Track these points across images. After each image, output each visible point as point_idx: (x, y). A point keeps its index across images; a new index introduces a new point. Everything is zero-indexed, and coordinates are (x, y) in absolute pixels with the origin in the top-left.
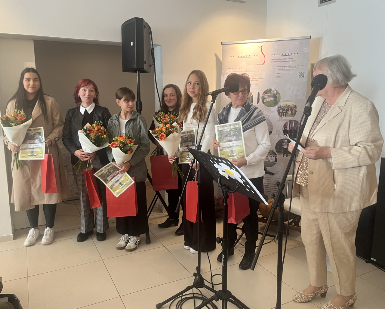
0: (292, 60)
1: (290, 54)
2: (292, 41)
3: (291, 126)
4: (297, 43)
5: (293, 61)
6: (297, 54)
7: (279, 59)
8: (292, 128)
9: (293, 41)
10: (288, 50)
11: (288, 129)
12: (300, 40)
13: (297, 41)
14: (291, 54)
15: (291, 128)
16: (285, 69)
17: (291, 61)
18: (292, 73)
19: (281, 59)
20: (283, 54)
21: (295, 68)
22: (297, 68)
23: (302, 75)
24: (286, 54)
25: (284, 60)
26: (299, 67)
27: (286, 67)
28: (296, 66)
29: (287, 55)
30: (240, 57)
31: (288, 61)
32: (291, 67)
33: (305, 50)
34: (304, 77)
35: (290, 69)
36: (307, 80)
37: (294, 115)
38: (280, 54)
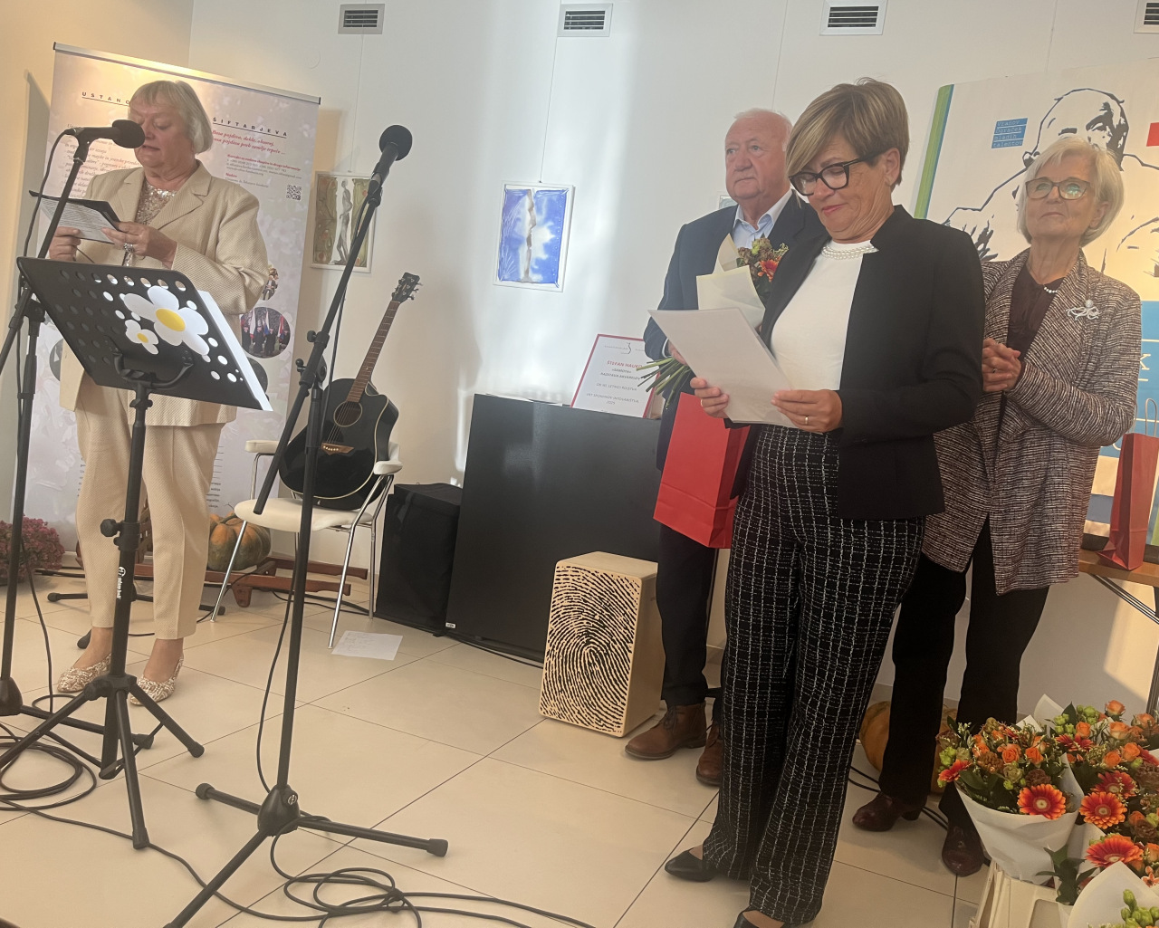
0: (268, 146)
1: (265, 130)
2: (271, 97)
3: (259, 324)
4: (286, 105)
5: (272, 151)
6: (285, 134)
7: (233, 136)
8: (263, 329)
9: (276, 100)
10: (260, 119)
11: (252, 332)
12: (294, 101)
13: (284, 99)
14: (269, 131)
15: (259, 329)
16: (251, 166)
17: (269, 150)
18: (268, 182)
19: (240, 138)
20: (245, 126)
22: (284, 173)
23: (294, 194)
24: (253, 127)
25: (247, 142)
26: (289, 171)
27: (252, 162)
28: (279, 166)
29: (257, 129)
30: (114, 100)
31: (258, 148)
32: (267, 165)
33: (305, 130)
34: (299, 199)
35: (264, 169)
36: (306, 207)
37: (271, 295)
38: (237, 124)
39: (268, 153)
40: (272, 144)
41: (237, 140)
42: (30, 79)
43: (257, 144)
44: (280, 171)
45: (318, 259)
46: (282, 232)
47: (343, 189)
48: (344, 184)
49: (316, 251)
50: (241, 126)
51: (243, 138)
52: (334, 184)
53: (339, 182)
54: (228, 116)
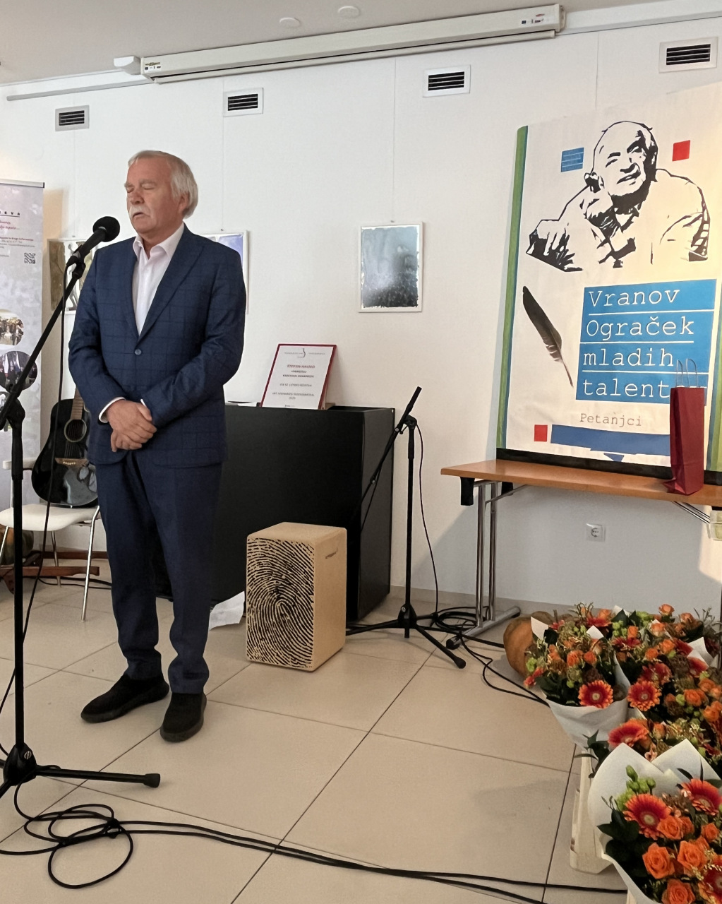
0: (6, 225)
1: (3, 213)
2: (5, 187)
3: (11, 365)
4: (17, 192)
5: (10, 228)
6: (19, 214)
8: (14, 368)
9: (9, 188)
11: (6, 371)
14: (6, 213)
15: (12, 369)
18: (9, 252)
21: (16, 243)
22: (21, 244)
23: (30, 259)
26: (25, 242)
28: (17, 239)
32: (6, 240)
33: (34, 209)
35: (4, 243)
36: (41, 269)
37: (19, 341)
39: (6, 230)
40: (9, 223)
47: (70, 251)
48: (70, 247)
49: (53, 301)
52: (62, 247)
53: (66, 245)
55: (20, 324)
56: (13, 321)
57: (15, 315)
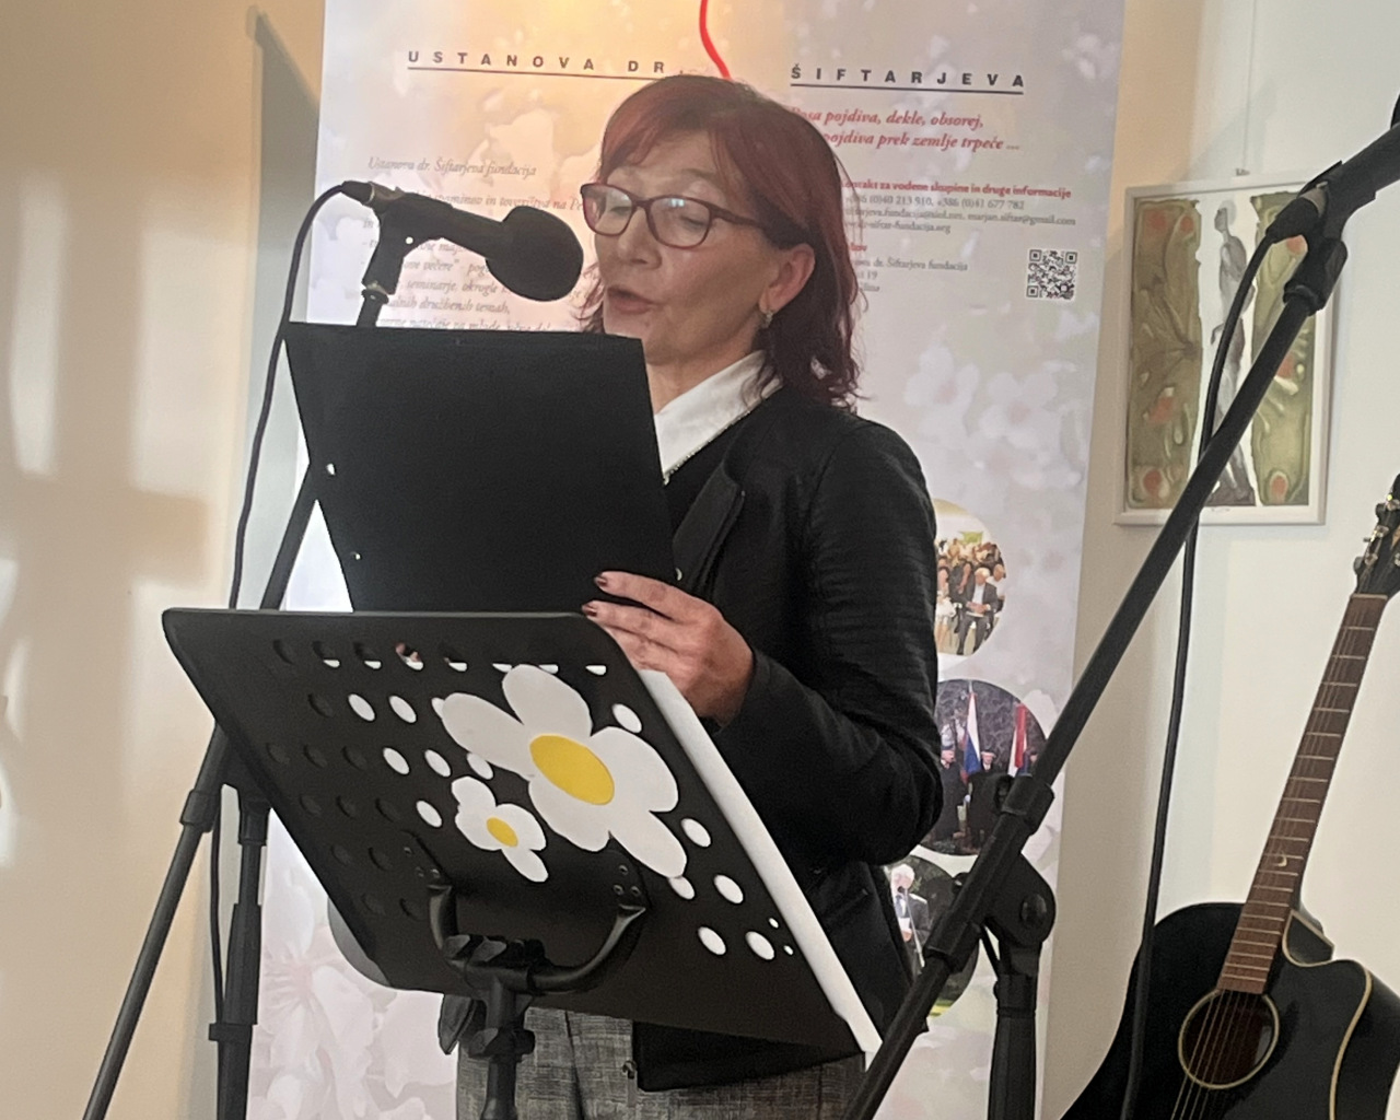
0: (965, 131)
1: (954, 81)
5: (978, 143)
6: (1018, 81)
7: (851, 118)
8: (958, 753)
10: (937, 45)
14: (965, 78)
16: (913, 208)
17: (966, 142)
18: (968, 250)
19: (874, 119)
20: (890, 77)
21: (1001, 211)
22: (1017, 213)
23: (1052, 278)
24: (916, 77)
25: (897, 129)
26: (1034, 205)
27: (914, 194)
28: (1002, 192)
29: (929, 81)
30: (499, 62)
31: (933, 142)
32: (959, 196)
33: (1085, 55)
34: (1068, 294)
35: (950, 210)
36: (1093, 319)
37: (983, 634)
38: (866, 72)
39: (962, 155)
40: (974, 122)
41: (865, 128)
42: (263, 33)
43: (929, 131)
44: (1006, 209)
45: (1143, 492)
46: (1017, 415)
47: (1219, 239)
48: (1222, 218)
49: (1135, 463)
50: (878, 78)
51: (882, 117)
52: (1191, 225)
53: (1207, 211)
54: (836, 53)
55: (993, 561)
56: (965, 552)
57: (974, 526)
